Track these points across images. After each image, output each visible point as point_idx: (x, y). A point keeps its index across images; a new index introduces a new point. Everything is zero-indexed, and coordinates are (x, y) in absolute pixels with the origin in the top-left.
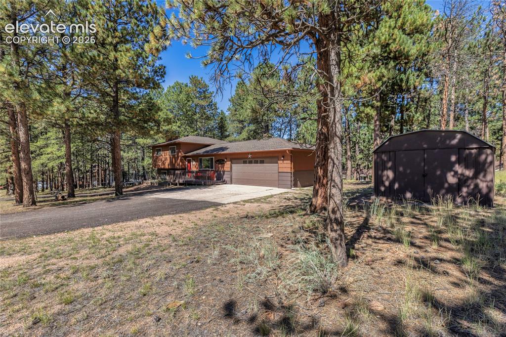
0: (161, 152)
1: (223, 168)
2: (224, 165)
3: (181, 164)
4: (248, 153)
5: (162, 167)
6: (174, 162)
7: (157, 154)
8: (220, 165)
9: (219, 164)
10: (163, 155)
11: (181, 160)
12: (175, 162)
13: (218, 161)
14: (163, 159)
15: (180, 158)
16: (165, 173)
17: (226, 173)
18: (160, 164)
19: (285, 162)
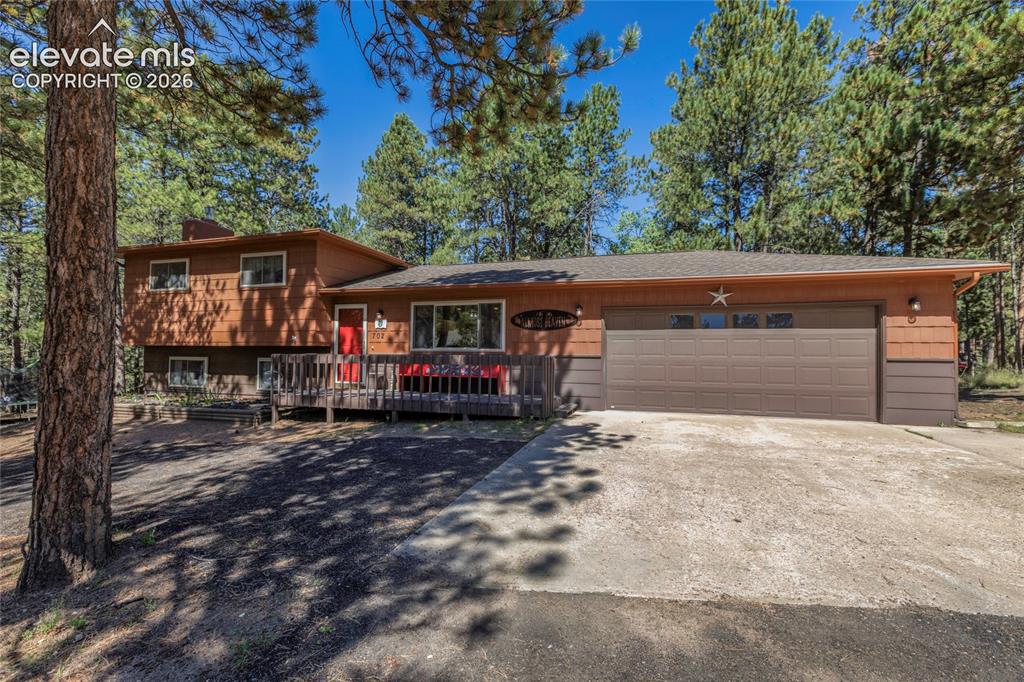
0: (188, 280)
1: (563, 345)
2: (568, 335)
3: (313, 326)
4: (716, 286)
5: (192, 340)
6: (269, 321)
7: (160, 284)
8: (542, 333)
9: (539, 329)
10: (200, 288)
11: (315, 314)
12: (279, 318)
13: (527, 315)
14: (199, 308)
15: (308, 303)
16: (196, 369)
17: (575, 364)
18: (175, 327)
19: (921, 320)
